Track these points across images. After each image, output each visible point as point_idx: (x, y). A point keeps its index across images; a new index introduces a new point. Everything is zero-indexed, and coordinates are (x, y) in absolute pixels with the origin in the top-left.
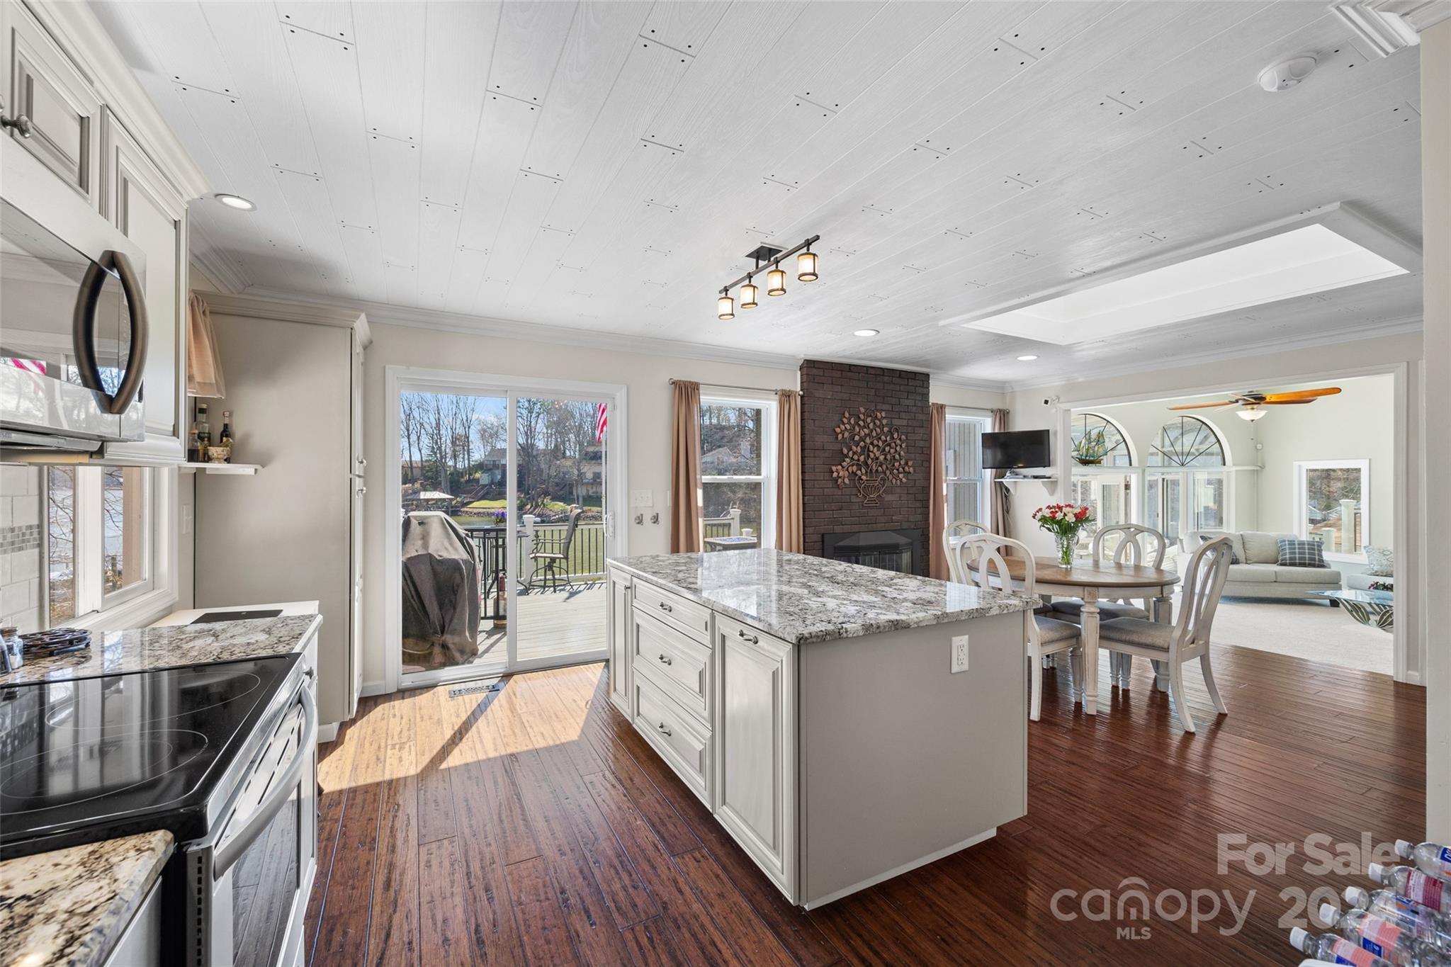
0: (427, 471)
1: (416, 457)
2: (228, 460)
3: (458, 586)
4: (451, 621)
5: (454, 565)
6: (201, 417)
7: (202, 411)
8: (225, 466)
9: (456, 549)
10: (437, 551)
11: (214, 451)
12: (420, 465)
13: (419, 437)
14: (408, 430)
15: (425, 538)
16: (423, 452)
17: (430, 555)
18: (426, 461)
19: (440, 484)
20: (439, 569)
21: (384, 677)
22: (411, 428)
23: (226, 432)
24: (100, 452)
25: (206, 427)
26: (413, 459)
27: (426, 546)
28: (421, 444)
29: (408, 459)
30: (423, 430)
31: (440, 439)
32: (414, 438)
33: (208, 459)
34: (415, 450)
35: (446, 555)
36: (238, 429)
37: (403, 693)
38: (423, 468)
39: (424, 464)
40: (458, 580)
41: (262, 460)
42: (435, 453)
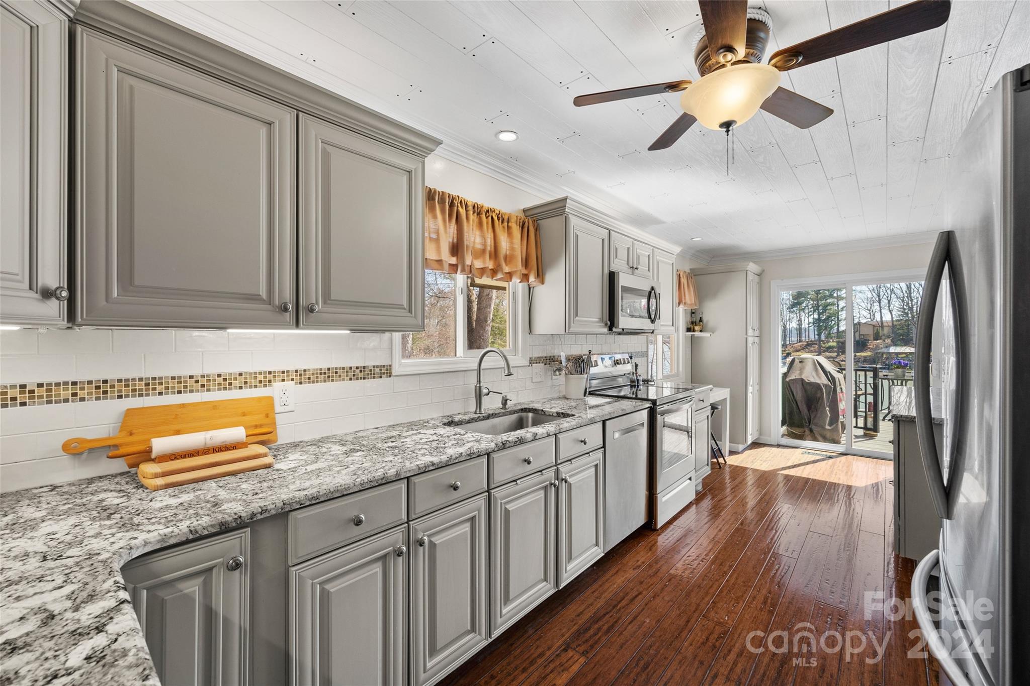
0: (898, 329)
1: (887, 317)
2: (701, 331)
3: (819, 399)
4: (815, 417)
5: (817, 387)
6: (693, 315)
7: (693, 313)
8: (700, 333)
9: (820, 378)
10: (807, 377)
11: (697, 328)
12: (891, 324)
13: (889, 301)
14: (879, 296)
15: (801, 370)
16: (894, 313)
17: (802, 380)
18: (898, 321)
19: (912, 340)
20: (808, 388)
21: (770, 436)
22: (882, 294)
23: (701, 320)
24: (653, 332)
25: (694, 319)
26: (884, 319)
27: (801, 374)
28: (892, 306)
29: (879, 319)
30: (893, 295)
31: (912, 301)
32: (884, 302)
33: (694, 331)
34: (886, 312)
35: (812, 380)
36: (705, 319)
37: (779, 446)
38: (893, 326)
39: (895, 323)
40: (819, 395)
41: (713, 331)
42: (907, 314)
